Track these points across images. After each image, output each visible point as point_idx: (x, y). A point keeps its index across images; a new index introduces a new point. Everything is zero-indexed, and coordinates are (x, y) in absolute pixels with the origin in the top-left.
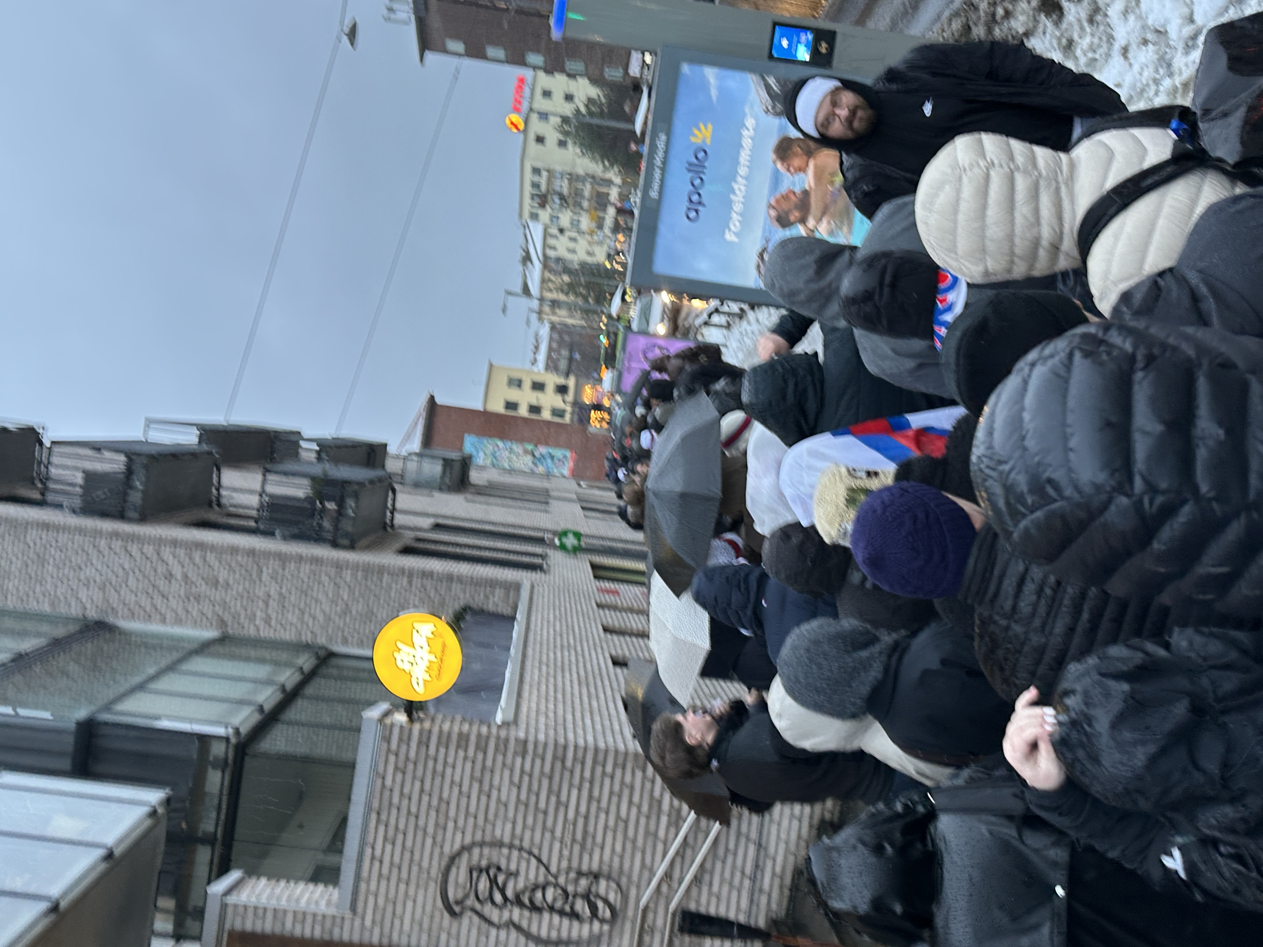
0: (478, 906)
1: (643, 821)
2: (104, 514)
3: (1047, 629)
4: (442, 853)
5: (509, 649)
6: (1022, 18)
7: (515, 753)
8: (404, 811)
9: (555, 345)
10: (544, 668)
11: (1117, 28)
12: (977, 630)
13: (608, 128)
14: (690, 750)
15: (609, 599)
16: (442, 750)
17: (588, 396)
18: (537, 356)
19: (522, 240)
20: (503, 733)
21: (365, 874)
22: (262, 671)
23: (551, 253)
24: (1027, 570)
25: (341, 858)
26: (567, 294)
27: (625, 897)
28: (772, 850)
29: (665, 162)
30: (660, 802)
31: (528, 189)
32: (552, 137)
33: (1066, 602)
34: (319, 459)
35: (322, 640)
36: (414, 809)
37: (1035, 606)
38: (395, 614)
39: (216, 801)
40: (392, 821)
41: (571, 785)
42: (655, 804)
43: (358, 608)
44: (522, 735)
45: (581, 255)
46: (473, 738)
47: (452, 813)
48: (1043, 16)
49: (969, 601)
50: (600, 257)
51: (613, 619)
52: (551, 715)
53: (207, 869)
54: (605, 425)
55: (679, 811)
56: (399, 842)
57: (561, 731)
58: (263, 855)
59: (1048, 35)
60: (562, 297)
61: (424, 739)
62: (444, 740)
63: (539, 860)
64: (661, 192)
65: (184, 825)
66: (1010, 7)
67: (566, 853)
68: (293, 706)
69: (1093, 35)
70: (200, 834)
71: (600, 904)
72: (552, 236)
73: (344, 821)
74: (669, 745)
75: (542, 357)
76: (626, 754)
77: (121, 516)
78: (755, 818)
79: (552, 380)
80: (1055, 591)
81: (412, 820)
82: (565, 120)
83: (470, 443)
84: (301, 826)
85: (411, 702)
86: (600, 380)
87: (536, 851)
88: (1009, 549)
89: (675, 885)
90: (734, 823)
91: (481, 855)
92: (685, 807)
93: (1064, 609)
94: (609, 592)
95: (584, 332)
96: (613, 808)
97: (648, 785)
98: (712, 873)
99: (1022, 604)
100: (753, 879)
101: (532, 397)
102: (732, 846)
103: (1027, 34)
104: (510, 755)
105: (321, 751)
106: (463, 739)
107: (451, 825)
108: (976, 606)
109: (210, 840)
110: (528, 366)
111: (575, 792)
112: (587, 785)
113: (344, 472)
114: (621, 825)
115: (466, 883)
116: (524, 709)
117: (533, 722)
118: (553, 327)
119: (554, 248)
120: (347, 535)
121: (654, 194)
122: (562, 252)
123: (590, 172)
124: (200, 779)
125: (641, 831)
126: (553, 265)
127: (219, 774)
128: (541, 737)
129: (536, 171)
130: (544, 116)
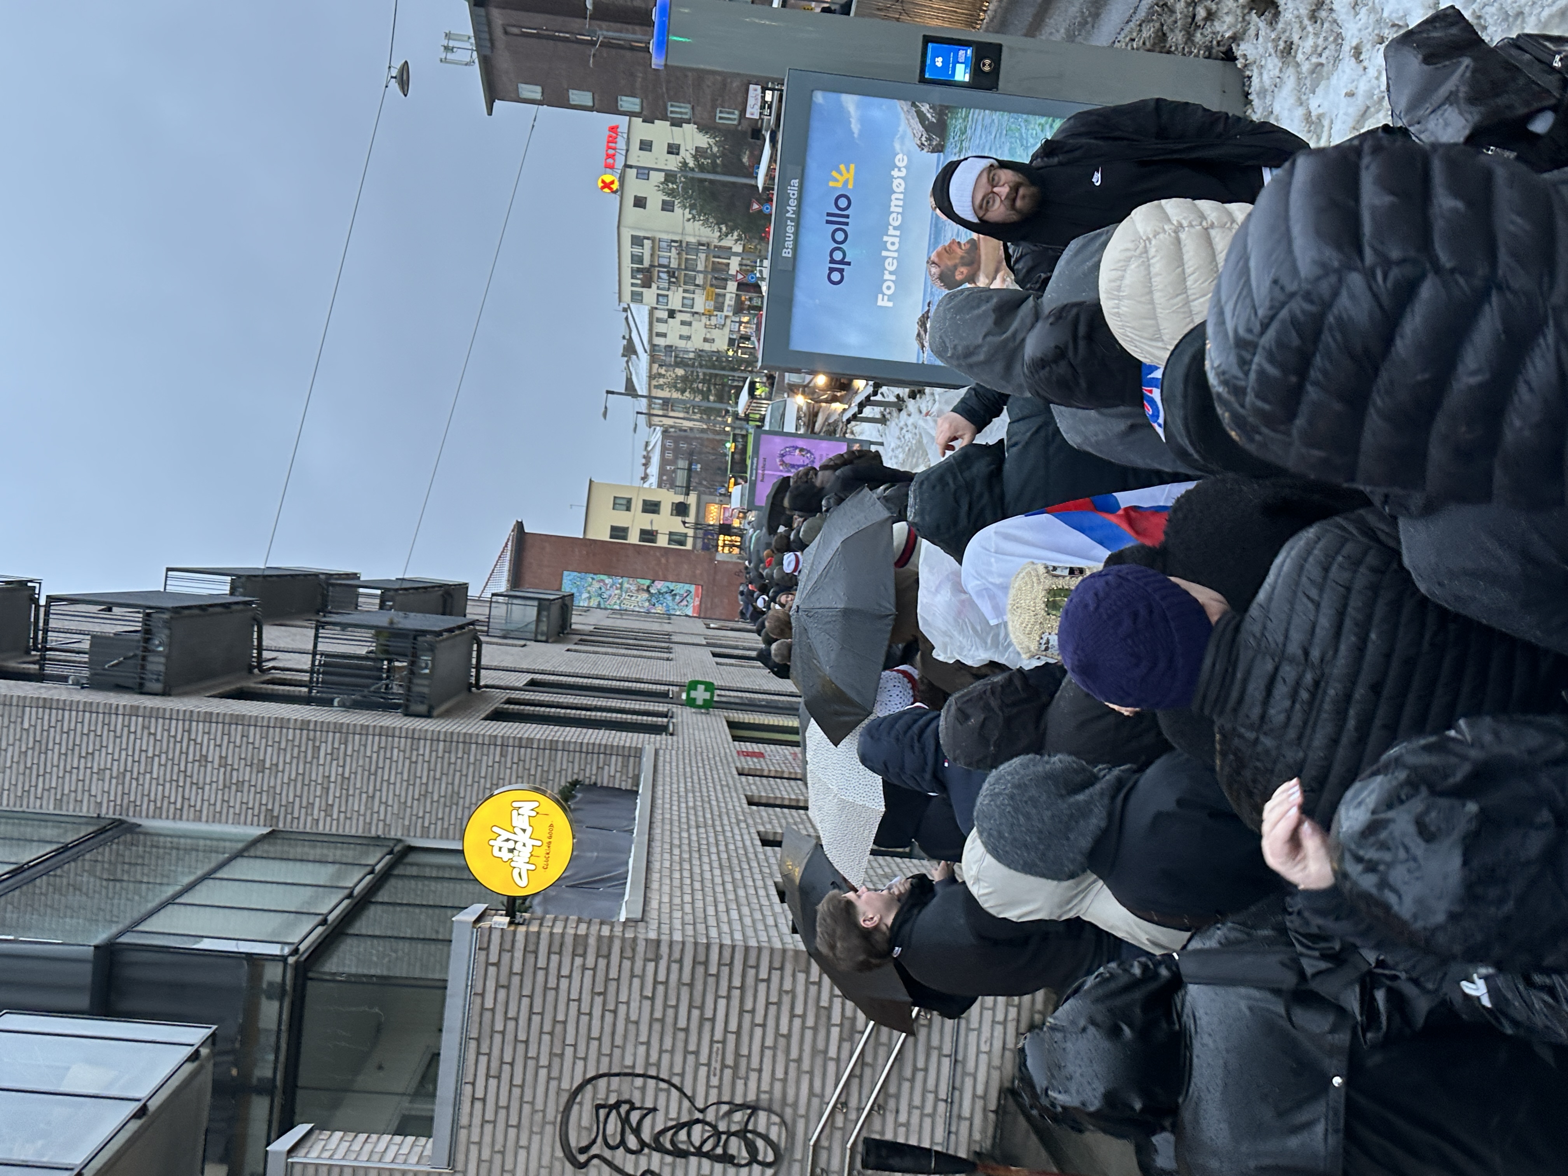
0: (607, 1154)
1: (809, 1034)
2: (120, 688)
3: (1305, 742)
4: (559, 1090)
5: (631, 832)
6: (1229, 19)
7: (646, 960)
8: (509, 1037)
9: (669, 456)
10: (676, 851)
11: (1347, 25)
12: (1218, 747)
13: (724, 184)
14: (867, 935)
15: (751, 763)
16: (555, 958)
17: (714, 515)
18: (648, 471)
19: (624, 331)
20: (629, 935)
21: (464, 1121)
22: (323, 874)
23: (660, 341)
24: (1277, 669)
25: (433, 1103)
26: (683, 392)
27: (791, 1135)
28: (970, 1066)
29: (799, 212)
30: (829, 1009)
31: (628, 265)
32: (655, 199)
33: (1327, 706)
34: (382, 606)
35: (396, 833)
36: (522, 1036)
37: (1289, 712)
38: (487, 795)
39: (273, 1039)
40: (496, 1052)
41: (717, 997)
42: (823, 1013)
43: (440, 790)
44: (653, 935)
45: (697, 343)
46: (592, 941)
47: (570, 1040)
48: (1254, 15)
49: (1207, 712)
50: (721, 344)
51: (758, 788)
52: (688, 908)
53: (265, 1127)
54: (736, 551)
55: (854, 1019)
56: (506, 1076)
57: (701, 928)
58: (335, 1105)
59: (1260, 39)
60: (676, 395)
61: (531, 947)
62: (556, 947)
63: (680, 1090)
64: (795, 249)
65: (234, 1072)
66: (1214, 7)
67: (715, 1081)
68: (364, 918)
69: (1316, 35)
70: (254, 1081)
71: (760, 1143)
72: (659, 320)
73: (435, 1057)
74: (839, 931)
75: (654, 470)
76: (784, 951)
77: (141, 690)
78: (949, 1023)
79: (668, 498)
80: (1313, 695)
81: (521, 1047)
82: (670, 177)
83: (569, 582)
84: (380, 1068)
85: (512, 900)
86: (728, 495)
87: (676, 1080)
88: (1254, 644)
89: (853, 1116)
90: (922, 1033)
91: (609, 1091)
92: (861, 1016)
93: (1324, 716)
94: (753, 754)
95: (705, 436)
96: (771, 1023)
97: (813, 989)
98: (897, 1097)
99: (1272, 712)
100: (950, 1102)
101: (645, 521)
102: (921, 1064)
103: (1234, 38)
104: (639, 964)
105: (401, 971)
106: (580, 941)
107: (569, 1051)
108: (1215, 718)
109: (266, 1088)
110: (638, 482)
111: (722, 1003)
112: (736, 993)
113: (415, 621)
114: (782, 1042)
115: (591, 1125)
116: (654, 904)
117: (665, 919)
118: (665, 432)
119: (664, 335)
120: (422, 698)
121: (787, 253)
122: (672, 339)
123: (704, 240)
124: (251, 1012)
125: (807, 1047)
126: (662, 356)
127: (276, 1005)
128: (677, 937)
129: (637, 241)
130: (644, 173)
